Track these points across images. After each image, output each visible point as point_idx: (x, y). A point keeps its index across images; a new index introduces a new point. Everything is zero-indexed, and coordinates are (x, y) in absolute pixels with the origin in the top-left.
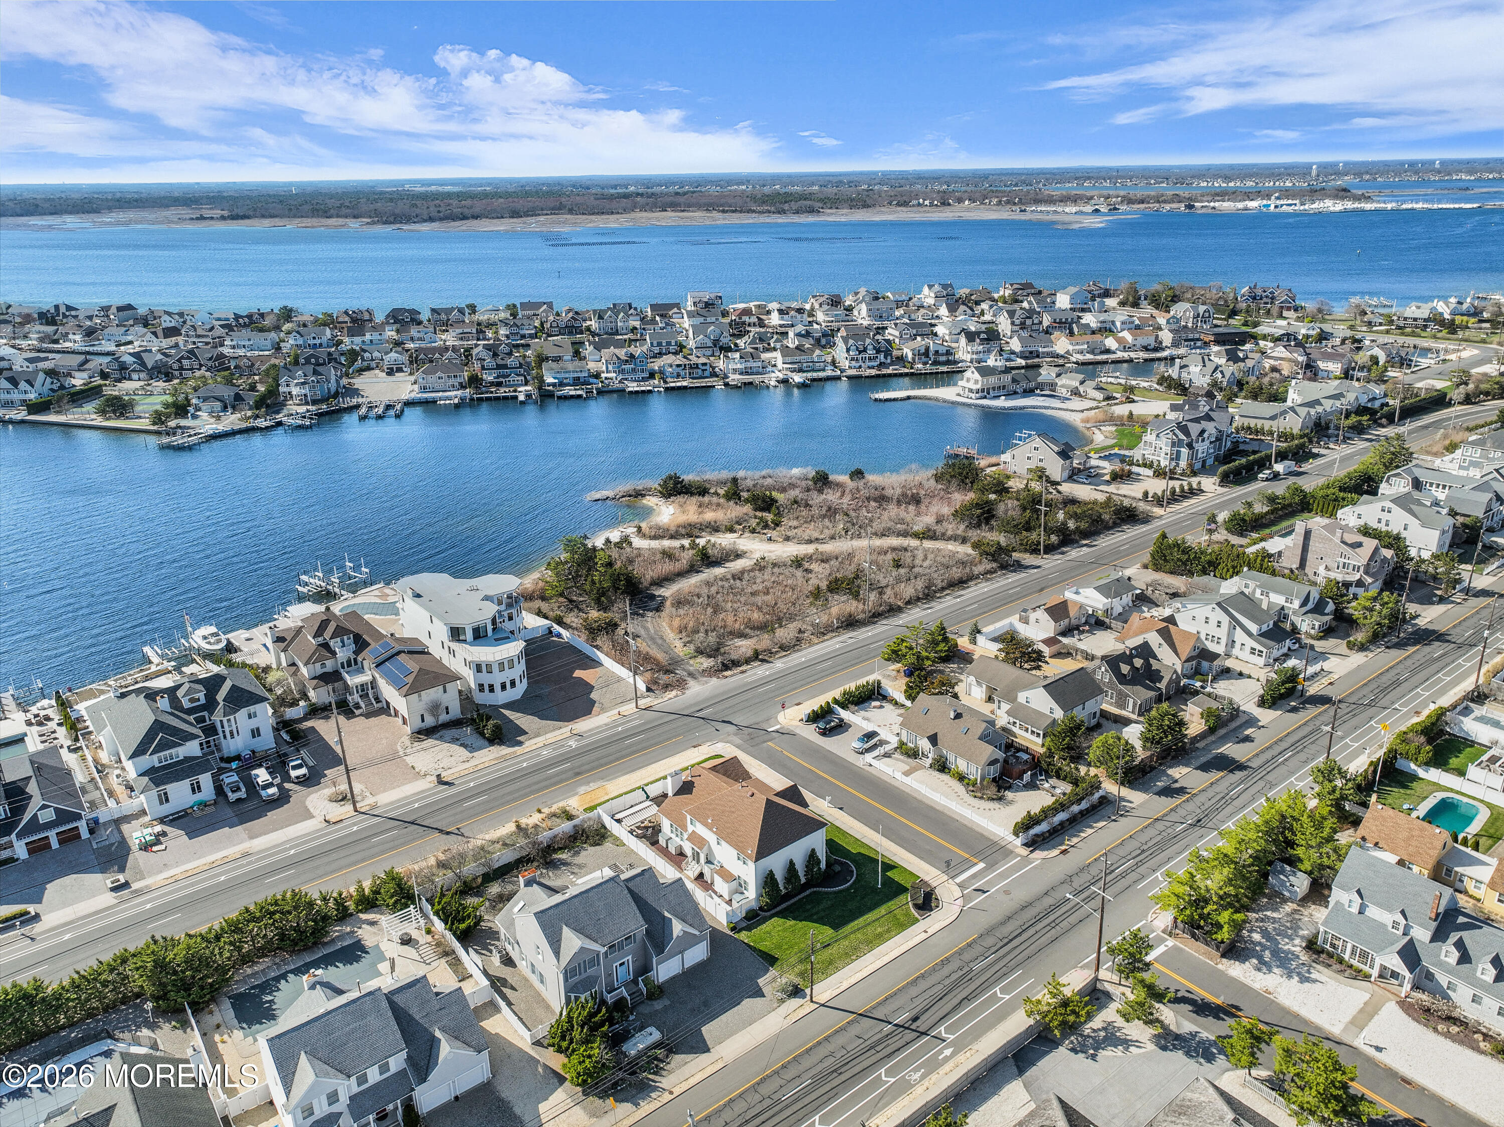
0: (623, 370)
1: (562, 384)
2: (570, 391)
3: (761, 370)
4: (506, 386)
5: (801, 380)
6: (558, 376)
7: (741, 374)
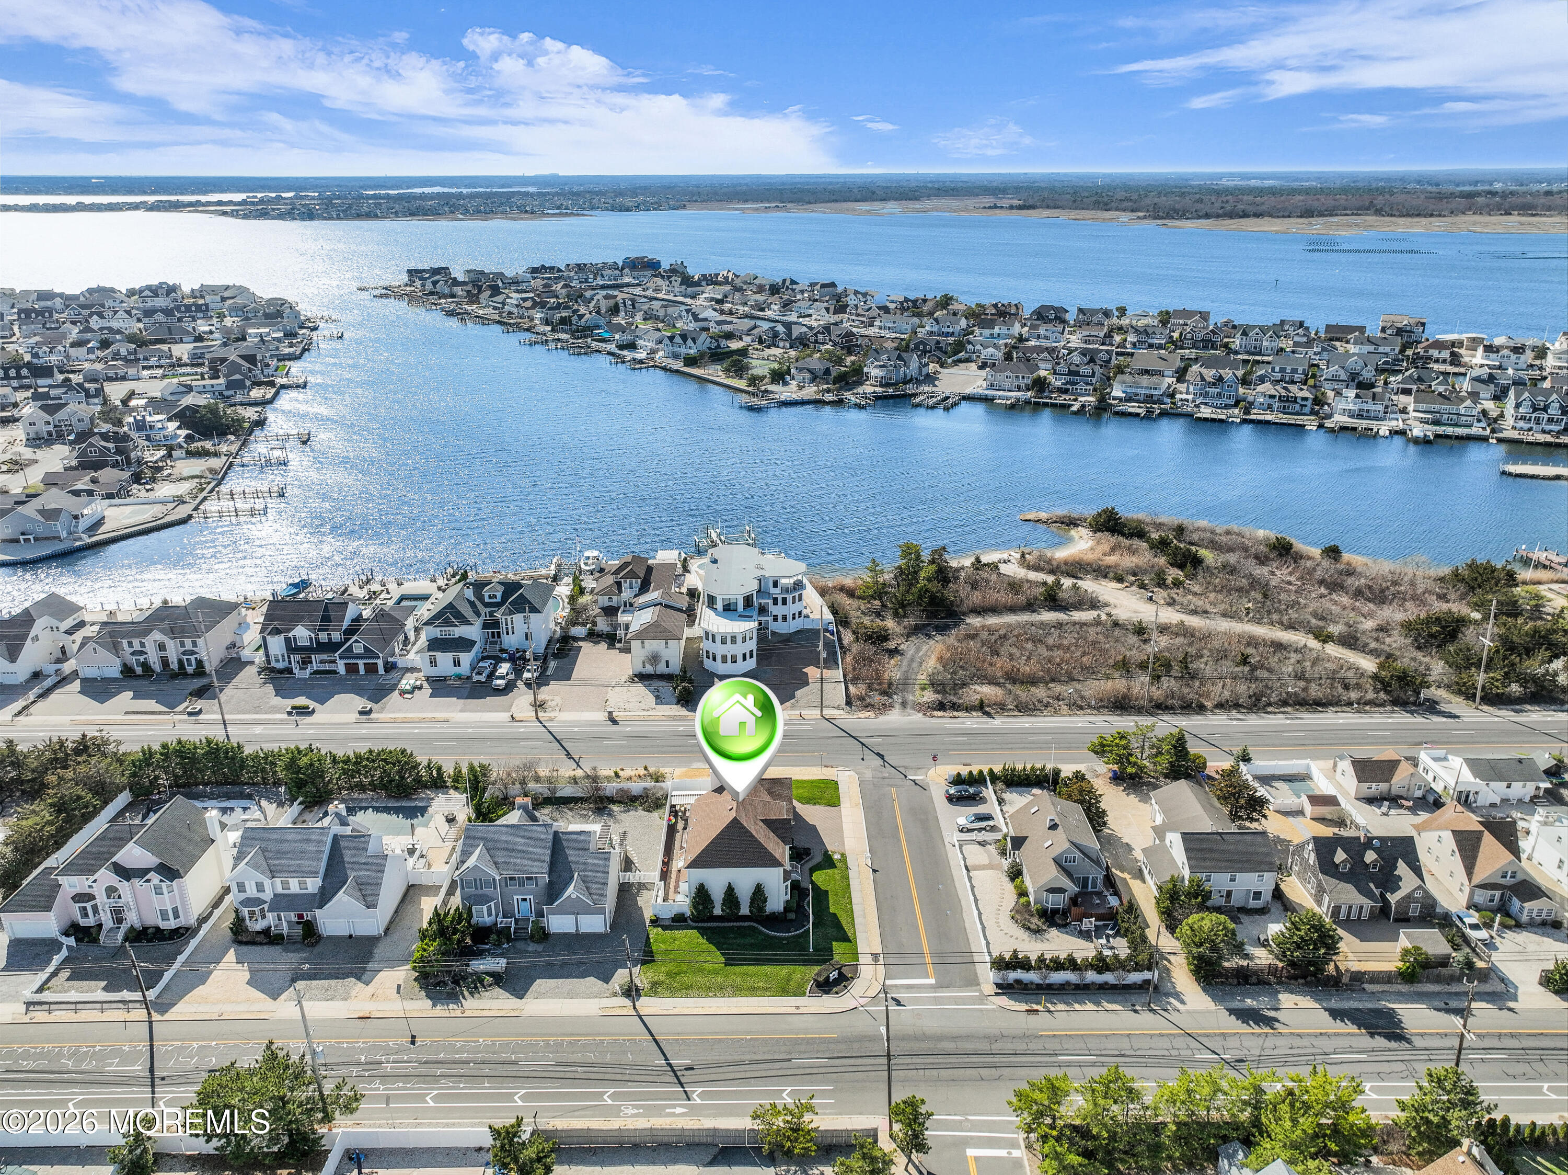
0: (1207, 394)
1: (1129, 399)
2: (1132, 408)
3: (1381, 415)
4: (1072, 394)
5: (1421, 435)
6: (1129, 390)
7: (1352, 417)
